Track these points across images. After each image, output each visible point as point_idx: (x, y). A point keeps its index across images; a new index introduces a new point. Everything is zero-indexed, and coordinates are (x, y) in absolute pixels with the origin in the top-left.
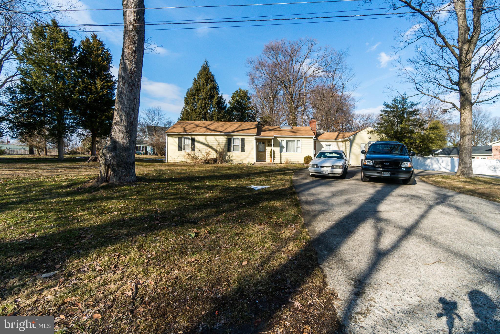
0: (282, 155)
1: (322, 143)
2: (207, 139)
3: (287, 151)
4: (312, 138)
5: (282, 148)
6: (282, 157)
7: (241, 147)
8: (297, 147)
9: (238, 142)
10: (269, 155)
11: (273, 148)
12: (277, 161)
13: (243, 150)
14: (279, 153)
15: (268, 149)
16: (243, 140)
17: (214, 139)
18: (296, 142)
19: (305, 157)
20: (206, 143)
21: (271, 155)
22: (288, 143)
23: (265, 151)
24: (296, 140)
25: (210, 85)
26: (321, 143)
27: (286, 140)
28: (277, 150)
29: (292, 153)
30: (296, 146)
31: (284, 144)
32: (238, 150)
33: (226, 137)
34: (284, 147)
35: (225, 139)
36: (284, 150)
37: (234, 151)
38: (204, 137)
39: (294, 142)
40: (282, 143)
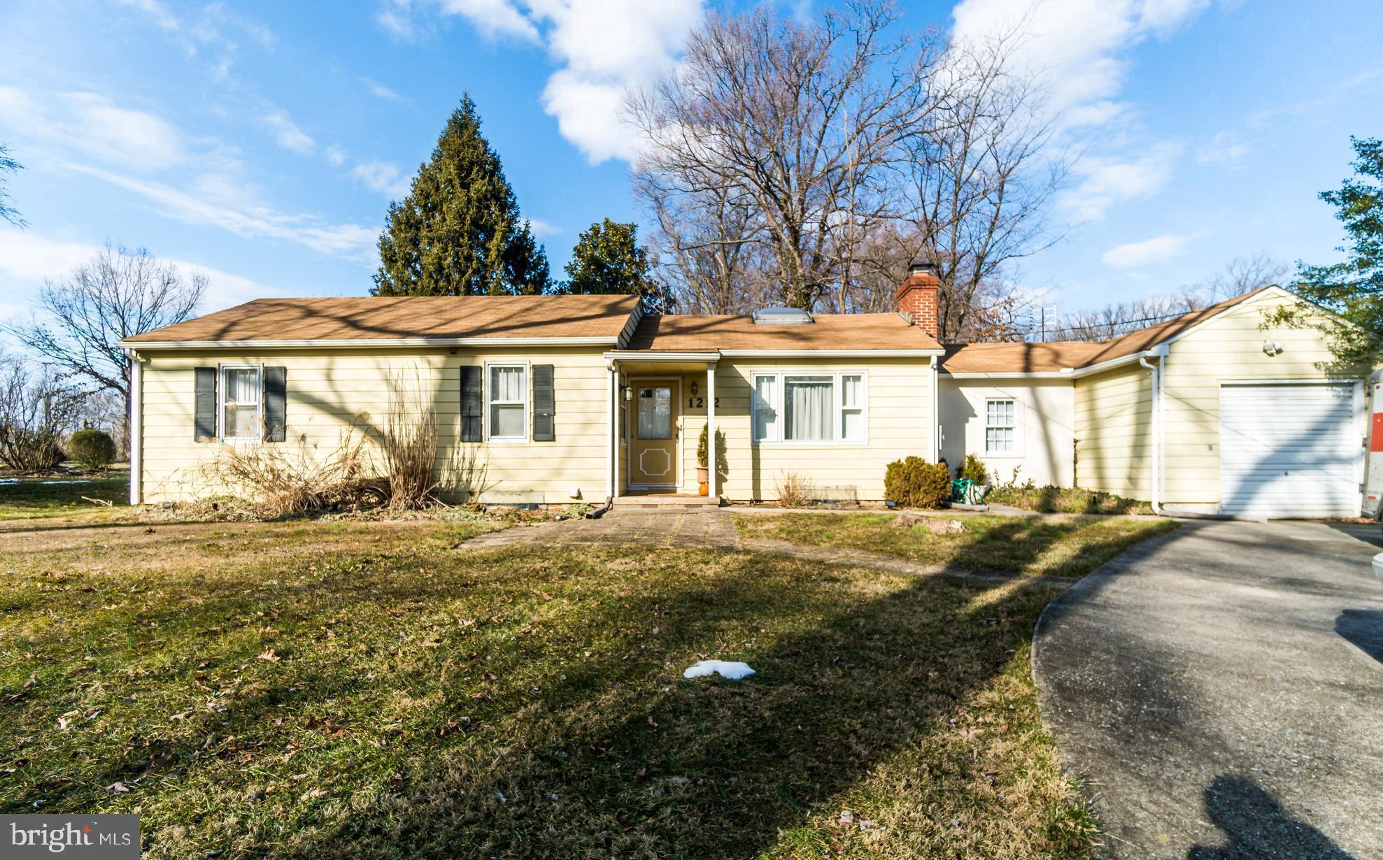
0: (763, 454)
1: (967, 392)
2: (336, 375)
3: (788, 435)
4: (926, 360)
5: (760, 418)
6: (763, 464)
7: (538, 418)
8: (845, 413)
9: (519, 391)
10: (693, 455)
11: (715, 422)
12: (738, 486)
13: (544, 430)
14: (748, 444)
15: (690, 426)
16: (543, 378)
17: (377, 375)
18: (837, 383)
19: (894, 467)
20: (331, 398)
21: (703, 455)
22: (798, 393)
23: (672, 434)
24: (837, 372)
25: (479, 186)
26: (965, 391)
27: (782, 372)
28: (737, 428)
29: (816, 442)
30: (838, 408)
31: (773, 396)
32: (520, 429)
33: (438, 360)
34: (772, 416)
35: (435, 375)
36: (775, 429)
37: (496, 440)
38: (322, 361)
39: (826, 383)
40: (764, 395)
